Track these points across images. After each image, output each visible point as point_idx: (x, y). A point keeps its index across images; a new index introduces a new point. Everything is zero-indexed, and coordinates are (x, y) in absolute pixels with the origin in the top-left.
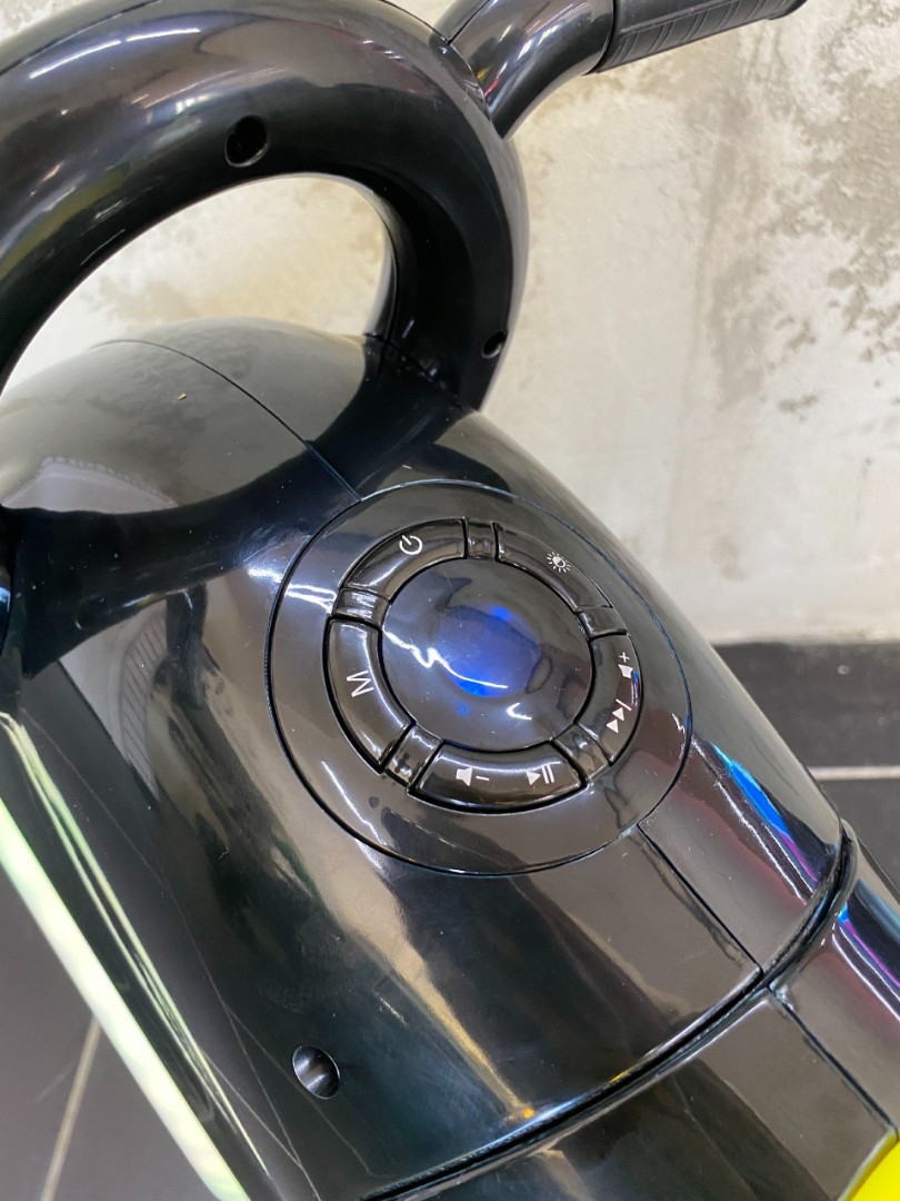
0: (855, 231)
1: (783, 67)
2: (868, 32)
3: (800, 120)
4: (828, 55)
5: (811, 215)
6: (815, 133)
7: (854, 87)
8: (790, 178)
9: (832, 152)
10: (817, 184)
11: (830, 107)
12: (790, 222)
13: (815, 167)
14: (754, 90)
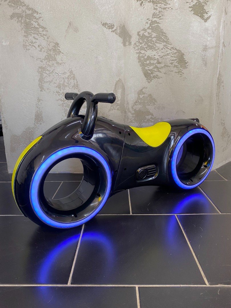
0: (138, 123)
1: (129, 108)
2: (135, 106)
3: (131, 113)
4: (132, 108)
5: (133, 121)
6: (133, 114)
7: (135, 110)
8: (131, 118)
9: (134, 116)
10: (134, 118)
11: (133, 112)
12: (131, 122)
13: (133, 117)
14: (127, 110)
